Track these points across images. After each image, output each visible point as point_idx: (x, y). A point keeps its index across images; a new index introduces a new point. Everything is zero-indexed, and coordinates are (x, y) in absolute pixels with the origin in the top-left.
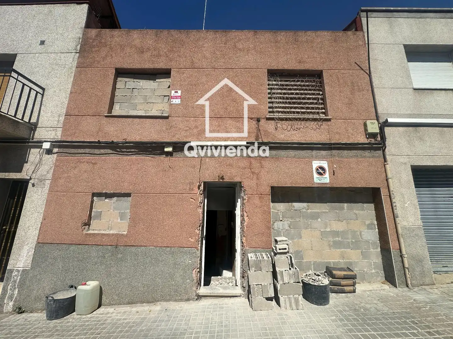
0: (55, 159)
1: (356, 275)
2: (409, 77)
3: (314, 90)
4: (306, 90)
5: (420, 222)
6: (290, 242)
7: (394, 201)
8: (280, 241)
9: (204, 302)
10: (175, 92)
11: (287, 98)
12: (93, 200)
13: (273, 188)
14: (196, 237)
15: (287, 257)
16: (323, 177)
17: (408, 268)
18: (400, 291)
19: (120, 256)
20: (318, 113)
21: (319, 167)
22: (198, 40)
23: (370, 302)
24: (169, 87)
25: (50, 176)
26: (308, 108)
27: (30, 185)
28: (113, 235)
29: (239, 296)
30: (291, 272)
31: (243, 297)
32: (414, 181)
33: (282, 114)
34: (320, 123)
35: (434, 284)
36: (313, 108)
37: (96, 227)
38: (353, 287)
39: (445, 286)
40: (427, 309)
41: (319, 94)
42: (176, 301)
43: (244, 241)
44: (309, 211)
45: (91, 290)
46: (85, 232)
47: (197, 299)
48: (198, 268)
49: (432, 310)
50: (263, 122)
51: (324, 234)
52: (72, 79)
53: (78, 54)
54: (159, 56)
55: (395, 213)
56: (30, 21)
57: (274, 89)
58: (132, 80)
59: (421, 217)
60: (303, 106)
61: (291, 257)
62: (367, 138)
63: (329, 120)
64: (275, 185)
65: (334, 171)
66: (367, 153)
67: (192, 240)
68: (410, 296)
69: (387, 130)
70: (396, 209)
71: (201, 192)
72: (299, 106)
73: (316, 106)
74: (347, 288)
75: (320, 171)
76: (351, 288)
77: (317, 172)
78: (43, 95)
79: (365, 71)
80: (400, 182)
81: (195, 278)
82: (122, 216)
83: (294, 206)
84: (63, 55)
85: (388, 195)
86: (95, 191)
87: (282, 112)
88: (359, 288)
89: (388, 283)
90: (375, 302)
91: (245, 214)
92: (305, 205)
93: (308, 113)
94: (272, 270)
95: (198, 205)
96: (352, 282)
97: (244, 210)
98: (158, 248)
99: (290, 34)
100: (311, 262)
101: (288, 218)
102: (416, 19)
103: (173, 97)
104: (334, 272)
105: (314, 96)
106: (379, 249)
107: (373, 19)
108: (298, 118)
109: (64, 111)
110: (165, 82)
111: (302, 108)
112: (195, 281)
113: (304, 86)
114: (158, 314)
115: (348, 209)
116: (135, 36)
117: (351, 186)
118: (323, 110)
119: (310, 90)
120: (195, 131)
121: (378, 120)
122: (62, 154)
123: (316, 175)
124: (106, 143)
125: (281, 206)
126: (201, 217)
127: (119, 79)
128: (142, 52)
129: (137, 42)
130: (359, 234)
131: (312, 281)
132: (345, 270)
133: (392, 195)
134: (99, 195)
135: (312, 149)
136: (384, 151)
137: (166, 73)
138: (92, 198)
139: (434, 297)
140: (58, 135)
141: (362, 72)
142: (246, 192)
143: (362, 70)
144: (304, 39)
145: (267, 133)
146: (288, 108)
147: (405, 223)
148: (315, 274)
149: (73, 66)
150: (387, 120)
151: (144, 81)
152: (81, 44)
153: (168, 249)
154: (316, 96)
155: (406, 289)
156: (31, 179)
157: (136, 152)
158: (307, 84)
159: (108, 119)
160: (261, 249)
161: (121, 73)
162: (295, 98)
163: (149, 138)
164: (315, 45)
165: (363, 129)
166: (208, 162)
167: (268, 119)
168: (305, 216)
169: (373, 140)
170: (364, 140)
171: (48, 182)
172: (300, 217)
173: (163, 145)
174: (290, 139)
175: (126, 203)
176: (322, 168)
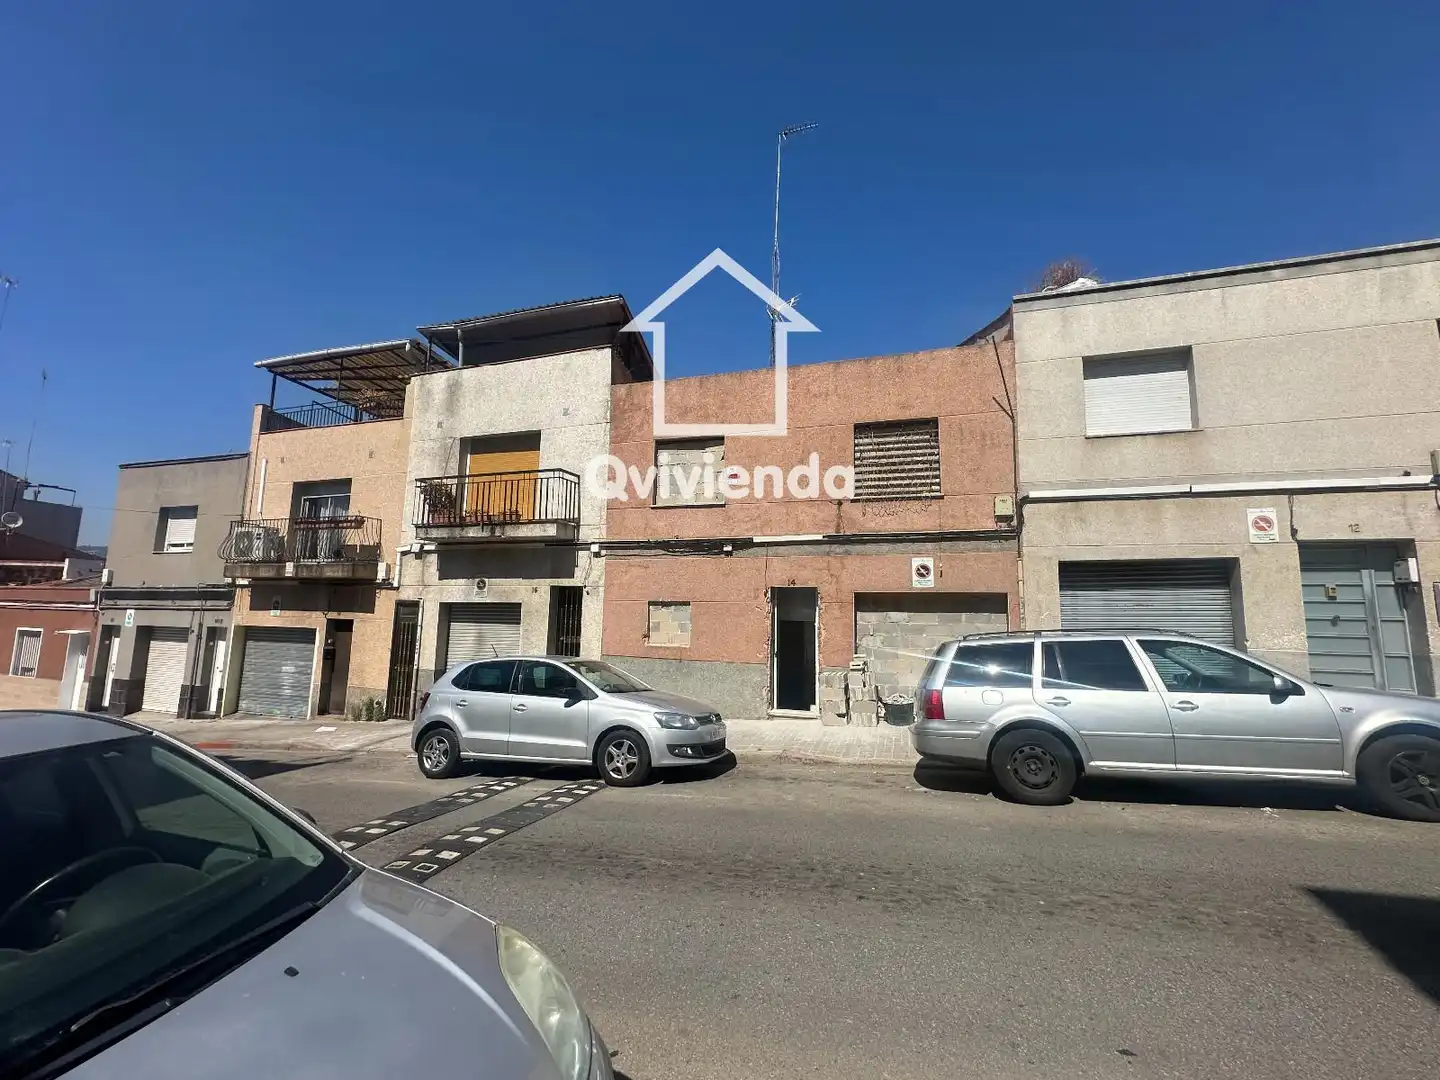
0: (604, 562)
12: (650, 609)
13: (857, 595)
14: (765, 653)
16: (926, 579)
19: (685, 672)
21: (920, 566)
25: (602, 582)
27: (585, 593)
28: (675, 648)
37: (656, 639)
44: (910, 624)
46: (645, 644)
48: (768, 687)
50: (845, 505)
62: (997, 523)
64: (861, 591)
65: (941, 571)
66: (994, 545)
67: (760, 656)
71: (769, 600)
75: (923, 571)
77: (918, 573)
81: (765, 704)
82: (682, 628)
83: (890, 618)
86: (651, 599)
91: (822, 626)
92: (905, 615)
95: (767, 615)
101: (882, 632)
109: (605, 504)
112: (765, 700)
115: (966, 622)
117: (966, 590)
120: (758, 523)
122: (611, 556)
123: (915, 577)
124: (657, 543)
125: (873, 617)
126: (769, 630)
134: (656, 603)
135: (912, 541)
136: (1019, 541)
138: (649, 607)
140: (605, 535)
142: (825, 600)
145: (851, 521)
156: (584, 586)
157: (691, 552)
159: (654, 511)
163: (704, 536)
166: (776, 562)
167: (853, 501)
168: (905, 630)
169: (1004, 526)
170: (990, 525)
171: (602, 589)
172: (896, 631)
173: (720, 543)
174: (883, 528)
175: (686, 612)
176: (925, 568)
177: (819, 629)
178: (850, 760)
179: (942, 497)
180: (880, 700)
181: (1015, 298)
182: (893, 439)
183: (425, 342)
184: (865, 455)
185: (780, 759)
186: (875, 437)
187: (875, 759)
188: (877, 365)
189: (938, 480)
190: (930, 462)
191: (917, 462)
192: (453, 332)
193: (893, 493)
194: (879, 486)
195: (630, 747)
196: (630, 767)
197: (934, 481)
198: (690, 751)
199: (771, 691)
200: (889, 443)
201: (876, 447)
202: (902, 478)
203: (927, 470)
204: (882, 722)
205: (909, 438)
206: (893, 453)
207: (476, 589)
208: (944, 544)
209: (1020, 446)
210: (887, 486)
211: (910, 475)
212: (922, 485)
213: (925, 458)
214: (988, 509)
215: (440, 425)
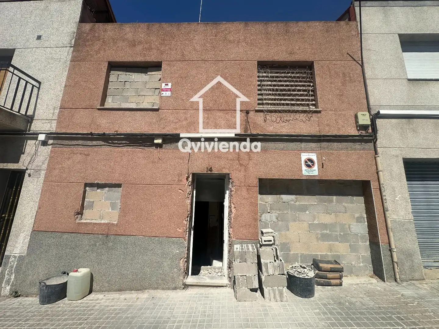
0: (49, 151)
1: (343, 268)
2: (403, 67)
3: (305, 82)
4: (297, 81)
5: (411, 216)
6: (277, 234)
7: (384, 194)
8: (266, 233)
9: (191, 291)
10: (166, 85)
11: (277, 90)
12: (86, 190)
13: (260, 180)
14: (184, 228)
15: (272, 249)
16: (312, 169)
17: (397, 263)
18: (388, 285)
19: (110, 244)
20: (308, 105)
21: (307, 159)
22: (189, 33)
23: (356, 295)
24: (160, 80)
25: (45, 166)
26: (298, 100)
27: (26, 175)
28: (104, 224)
29: (225, 286)
30: (276, 264)
31: (229, 287)
32: (406, 174)
33: (272, 106)
34: (310, 115)
35: (424, 279)
36: (303, 100)
37: (89, 217)
38: (339, 280)
39: (435, 281)
40: (414, 304)
41: (309, 86)
42: (163, 289)
43: (231, 233)
44: (297, 203)
45: (82, 276)
46: (77, 221)
47: (184, 288)
48: (185, 258)
49: (420, 306)
50: (252, 114)
51: (312, 227)
52: (66, 73)
53: (72, 48)
54: (150, 49)
55: (385, 206)
56: (28, 16)
57: (264, 81)
58: (124, 73)
59: (412, 211)
60: (293, 98)
61: (276, 250)
62: (358, 130)
63: (319, 112)
64: (264, 177)
65: (323, 164)
66: (357, 146)
67: (180, 230)
68: (398, 290)
69: (379, 122)
70: (386, 203)
71: (190, 184)
72: (289, 98)
73: (306, 98)
74: (333, 282)
75: (309, 163)
76: (338, 281)
77: (306, 165)
78: (39, 88)
79: (357, 62)
80: (391, 175)
81: (182, 268)
82: (113, 206)
83: (282, 199)
84: (58, 50)
85: (379, 188)
86: (88, 182)
87: (271, 104)
88: (346, 281)
89: (377, 277)
90: (361, 296)
91: (233, 205)
92: (293, 197)
93: (298, 105)
94: (257, 262)
95: (187, 196)
96: (339, 275)
97: (232, 201)
98: (147, 238)
99: (281, 25)
100: (297, 254)
101: (276, 210)
102: (412, 8)
103: (163, 90)
104: (321, 265)
105: (304, 88)
106: (368, 243)
107: (367, 8)
108: (287, 110)
109: (59, 104)
110: (157, 75)
111: (292, 100)
112: (182, 270)
113: (294, 77)
114: (145, 302)
115: (337, 202)
116: (128, 29)
117: (339, 178)
118: (314, 102)
119: (301, 81)
120: (184, 123)
121: (369, 112)
122: (56, 145)
123: (304, 168)
124: (98, 135)
125: (269, 199)
126: (189, 208)
127: (112, 72)
128: (134, 45)
129: (130, 36)
130: (347, 226)
131: (298, 273)
132: (332, 263)
133: (382, 188)
134: (92, 185)
135: (301, 141)
136: (375, 143)
137: (157, 66)
138: (85, 188)
139: (422, 292)
140: (53, 127)
141: (355, 62)
142: (234, 184)
143: (355, 60)
144: (296, 30)
145: (256, 125)
146: (278, 100)
147: (395, 217)
148: (301, 266)
149: (68, 60)
150: (379, 112)
151: (136, 74)
152: (76, 39)
153: (157, 238)
154: (306, 88)
155: (394, 283)
156: (27, 169)
157: (127, 143)
158: (298, 75)
159: (100, 112)
160: (247, 240)
161: (114, 66)
162: (285, 90)
163: (140, 131)
164: (306, 36)
165: (354, 122)
166: (196, 154)
167: (257, 111)
171: (43, 172)
173: (152, 137)
174: (279, 131)
175: (117, 193)
176: (311, 161)
177: (230, 207)
199: (188, 261)
208: (324, 144)
214: (352, 121)
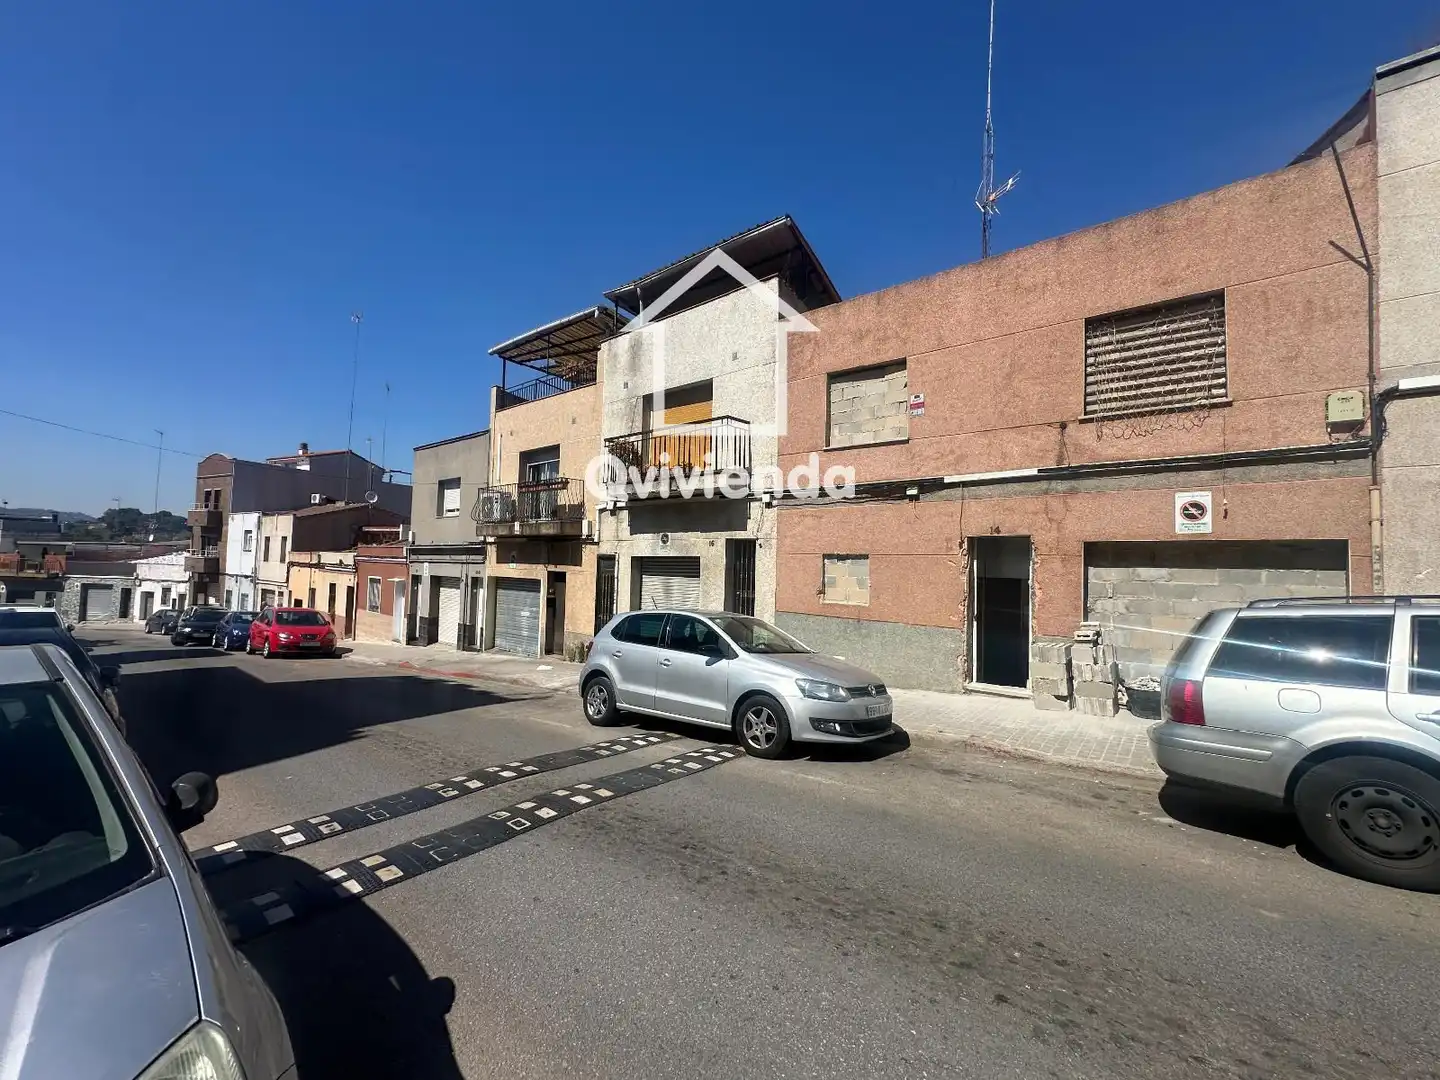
0: (776, 513)
12: (825, 562)
13: (1087, 544)
14: (962, 616)
16: (1198, 522)
19: (864, 633)
21: (1189, 504)
25: (775, 534)
27: (757, 547)
28: (852, 606)
37: (833, 596)
44: (1173, 583)
46: (820, 601)
48: (966, 656)
50: (1071, 428)
64: (1093, 539)
65: (1225, 510)
66: (1323, 467)
67: (954, 618)
71: (965, 552)
75: (1193, 511)
77: (1185, 514)
81: (961, 668)
82: (861, 583)
83: (1139, 576)
86: (826, 552)
91: (1037, 585)
92: (1164, 571)
95: (963, 569)
97: (1035, 579)
101: (1126, 594)
109: (776, 450)
115: (1268, 581)
120: (951, 457)
122: (782, 507)
123: (1179, 519)
125: (1112, 574)
126: (966, 588)
134: (831, 557)
136: (1375, 459)
142: (1039, 552)
145: (1079, 449)
153: (923, 628)
156: (757, 538)
159: (827, 454)
163: (884, 478)
166: (973, 507)
167: (1082, 422)
168: (1161, 591)
169: (1344, 438)
170: (1319, 438)
171: (774, 541)
172: (1150, 593)
173: (904, 486)
174: (1128, 455)
175: (864, 567)
176: (1197, 506)
177: (1033, 588)
178: (1063, 759)
179: (1229, 404)
180: (1122, 682)
181: (1380, 69)
182: (1148, 331)
183: (611, 306)
184: (1100, 359)
185: (966, 746)
186: (1118, 332)
187: (1099, 763)
188: (1124, 231)
189: (1222, 380)
190: (1210, 357)
191: (1185, 360)
192: (634, 291)
193: (1146, 406)
194: (1123, 399)
195: (769, 717)
196: (769, 737)
197: (1215, 382)
198: (838, 728)
199: (969, 660)
200: (1140, 338)
201: (1119, 346)
202: (1164, 384)
203: (1202, 368)
204: (1123, 712)
205: (1174, 326)
206: (1147, 351)
207: (661, 543)
208: (1230, 471)
209: (1383, 312)
210: (1136, 397)
211: (1175, 377)
212: (1192, 390)
213: (1201, 352)
214: (1316, 413)
215: (626, 385)
